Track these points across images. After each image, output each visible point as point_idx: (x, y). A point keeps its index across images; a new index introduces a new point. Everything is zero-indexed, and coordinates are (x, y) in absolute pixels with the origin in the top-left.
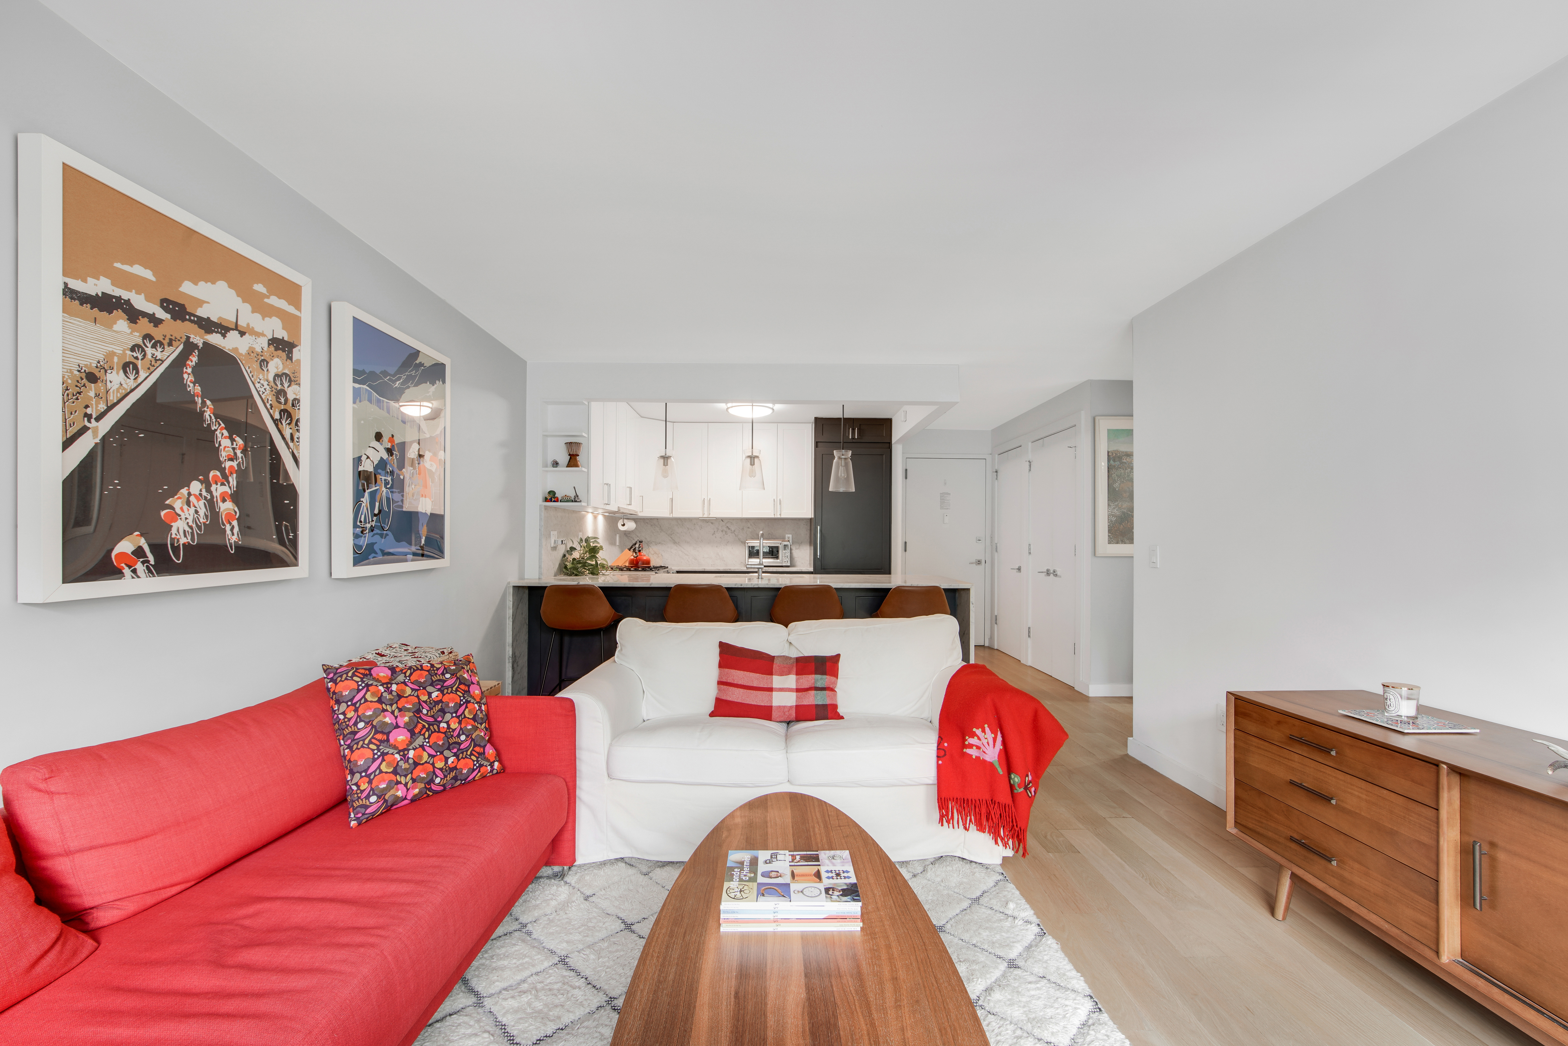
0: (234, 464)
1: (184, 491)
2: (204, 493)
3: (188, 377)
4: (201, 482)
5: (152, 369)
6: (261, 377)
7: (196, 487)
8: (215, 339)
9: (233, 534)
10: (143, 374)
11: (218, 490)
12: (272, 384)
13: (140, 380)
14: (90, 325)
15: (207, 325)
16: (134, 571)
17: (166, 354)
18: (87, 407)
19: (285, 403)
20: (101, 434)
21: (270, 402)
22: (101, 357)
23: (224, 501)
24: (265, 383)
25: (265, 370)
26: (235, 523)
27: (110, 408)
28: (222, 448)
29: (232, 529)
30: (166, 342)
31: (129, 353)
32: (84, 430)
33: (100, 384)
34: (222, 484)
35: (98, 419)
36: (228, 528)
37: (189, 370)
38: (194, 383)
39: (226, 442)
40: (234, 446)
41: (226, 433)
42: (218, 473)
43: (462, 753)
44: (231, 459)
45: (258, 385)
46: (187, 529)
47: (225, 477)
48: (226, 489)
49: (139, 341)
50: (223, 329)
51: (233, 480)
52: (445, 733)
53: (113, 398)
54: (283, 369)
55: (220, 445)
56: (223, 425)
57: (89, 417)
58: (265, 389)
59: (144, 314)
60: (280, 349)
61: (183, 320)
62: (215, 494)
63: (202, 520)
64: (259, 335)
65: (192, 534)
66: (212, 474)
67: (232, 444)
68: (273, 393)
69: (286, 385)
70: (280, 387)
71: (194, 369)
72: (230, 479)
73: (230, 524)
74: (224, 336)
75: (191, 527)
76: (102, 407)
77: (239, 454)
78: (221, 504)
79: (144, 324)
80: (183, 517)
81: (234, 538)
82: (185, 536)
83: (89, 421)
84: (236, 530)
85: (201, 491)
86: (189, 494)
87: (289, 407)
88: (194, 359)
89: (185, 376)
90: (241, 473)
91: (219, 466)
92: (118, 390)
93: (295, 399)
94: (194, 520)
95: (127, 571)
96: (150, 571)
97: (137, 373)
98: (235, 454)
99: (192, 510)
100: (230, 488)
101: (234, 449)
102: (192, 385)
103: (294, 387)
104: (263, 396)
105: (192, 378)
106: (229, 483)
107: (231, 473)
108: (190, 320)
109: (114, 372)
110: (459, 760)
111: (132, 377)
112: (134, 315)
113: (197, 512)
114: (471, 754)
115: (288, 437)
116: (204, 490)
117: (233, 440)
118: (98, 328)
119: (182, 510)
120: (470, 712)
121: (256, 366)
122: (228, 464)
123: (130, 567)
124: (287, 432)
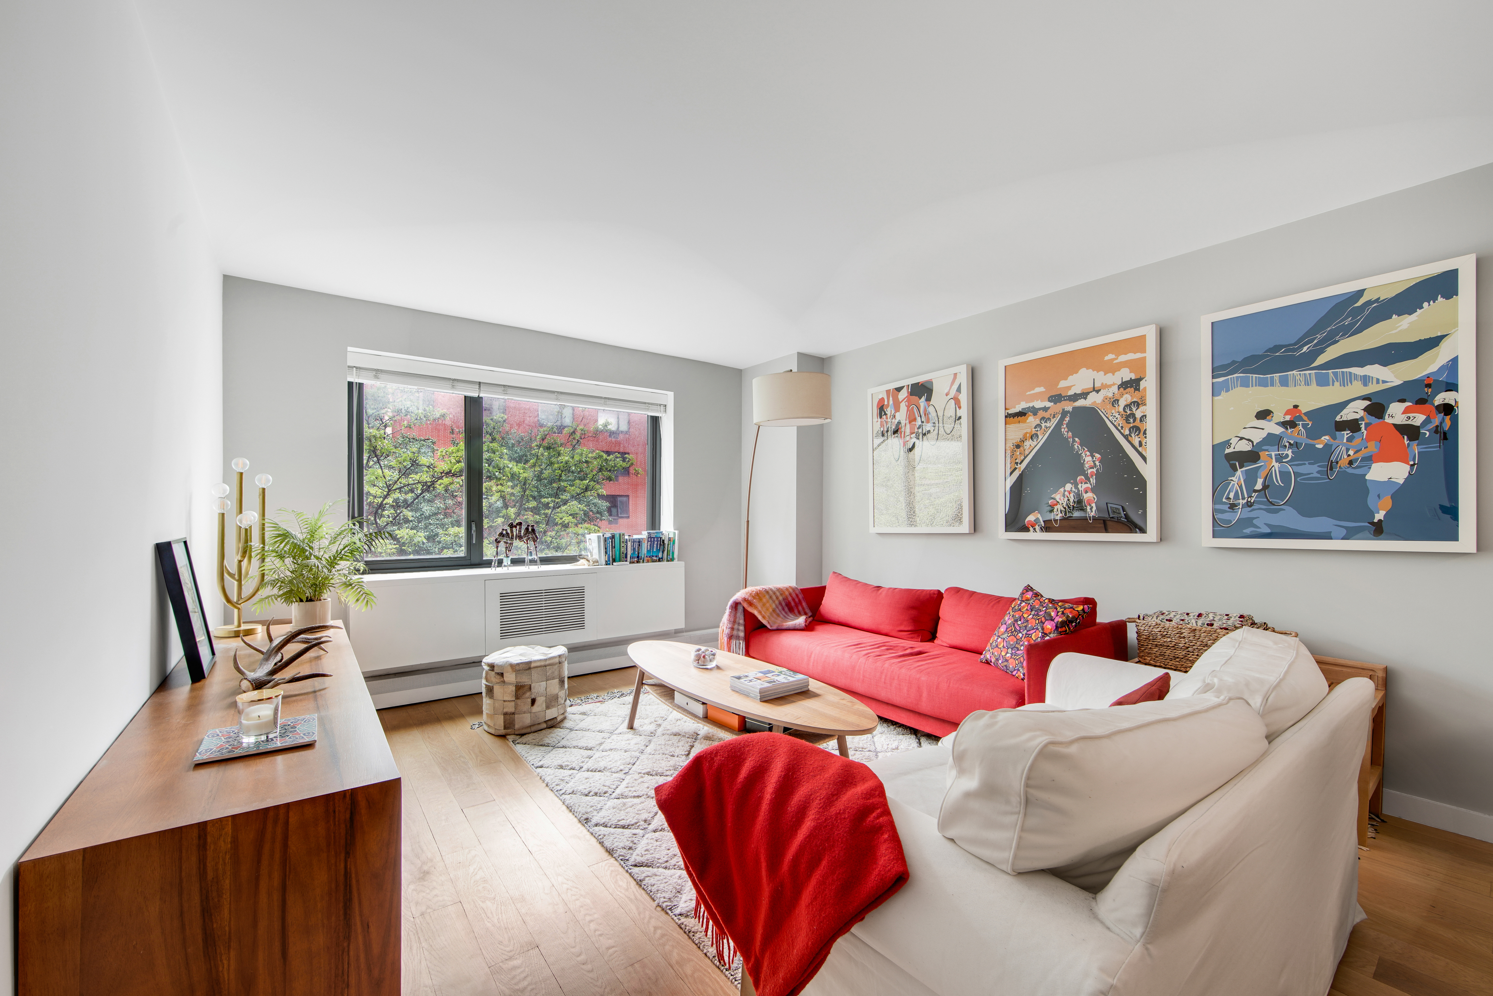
0: (1094, 470)
1: (1062, 490)
2: (1073, 489)
3: (1064, 430)
4: (1072, 484)
5: (1045, 433)
6: (1113, 411)
7: (1068, 487)
8: (1081, 403)
9: (1092, 512)
10: (1040, 437)
11: (1082, 487)
12: (1123, 413)
13: (1039, 440)
14: (1017, 425)
15: (1075, 397)
16: (1035, 529)
17: (1052, 423)
18: (1016, 459)
19: (1134, 421)
20: (1022, 469)
21: (1121, 425)
22: (1021, 436)
23: (1086, 492)
24: (1117, 415)
25: (1116, 406)
26: (1094, 505)
27: (1025, 457)
28: (1086, 462)
29: (1091, 509)
30: (1051, 418)
31: (1034, 430)
32: (1015, 469)
33: (1021, 448)
34: (1086, 483)
35: (1020, 464)
36: (1088, 508)
37: (1065, 426)
38: (1068, 432)
39: (1088, 459)
40: (1094, 459)
41: (1088, 453)
42: (1083, 477)
43: (1015, 655)
44: (1092, 468)
45: (1110, 418)
46: (1062, 509)
47: (1088, 479)
48: (1088, 485)
49: (1039, 422)
50: (1084, 395)
51: (1093, 480)
52: (1017, 639)
53: (1027, 452)
54: (1132, 399)
55: (1084, 461)
56: (1086, 449)
57: (1017, 463)
58: (1117, 418)
59: (1040, 409)
60: (1128, 387)
61: (1060, 401)
62: (1080, 489)
63: (1071, 504)
64: (1110, 386)
65: (1065, 512)
66: (1079, 478)
67: (1093, 459)
68: (1124, 418)
69: (1134, 409)
70: (1129, 412)
71: (1067, 425)
72: (1091, 479)
73: (1090, 505)
74: (1085, 398)
75: (1065, 508)
76: (1022, 457)
77: (1097, 463)
78: (1084, 495)
79: (1041, 414)
80: (1061, 503)
81: (1093, 514)
82: (1061, 513)
83: (1017, 465)
84: (1094, 509)
85: (1072, 488)
86: (1065, 491)
87: (1137, 423)
88: (1067, 419)
89: (1063, 430)
90: (1098, 475)
91: (1083, 472)
92: (1029, 448)
93: (1142, 416)
94: (1067, 505)
95: (1031, 529)
96: (1042, 529)
97: (1038, 437)
98: (1095, 464)
99: (1066, 499)
100: (1091, 485)
101: (1094, 461)
102: (1066, 433)
103: (1142, 408)
104: (1115, 423)
105: (1066, 429)
106: (1090, 482)
107: (1092, 476)
108: (1065, 400)
109: (1027, 441)
110: (1011, 658)
111: (1035, 440)
112: (1035, 411)
113: (1069, 500)
114: (1017, 659)
115: (1137, 444)
116: (1073, 488)
117: (1093, 456)
118: (1021, 425)
119: (1061, 500)
120: (1035, 636)
121: (1109, 406)
122: (1090, 471)
123: (1032, 527)
124: (1136, 441)
